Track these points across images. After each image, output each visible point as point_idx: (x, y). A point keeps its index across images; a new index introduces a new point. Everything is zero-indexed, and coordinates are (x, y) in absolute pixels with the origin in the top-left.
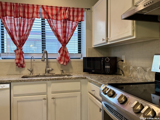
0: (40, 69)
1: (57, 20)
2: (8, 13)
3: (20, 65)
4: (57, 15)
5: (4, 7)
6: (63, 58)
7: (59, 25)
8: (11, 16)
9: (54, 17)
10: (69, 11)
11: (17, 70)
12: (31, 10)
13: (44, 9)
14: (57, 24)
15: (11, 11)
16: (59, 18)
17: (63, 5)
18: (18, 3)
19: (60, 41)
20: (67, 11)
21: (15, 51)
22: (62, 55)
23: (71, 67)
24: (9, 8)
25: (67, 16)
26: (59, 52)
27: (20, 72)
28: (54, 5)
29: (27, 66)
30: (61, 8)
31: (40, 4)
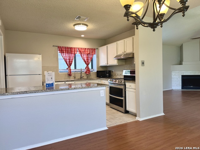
0: (78, 76)
1: (84, 54)
2: (64, 52)
3: (70, 75)
4: (84, 52)
5: (62, 49)
6: (88, 71)
7: (85, 56)
8: (65, 53)
9: (83, 53)
10: (89, 50)
11: (68, 77)
12: (73, 50)
13: (79, 49)
14: (84, 55)
15: (65, 51)
16: (85, 53)
17: (87, 47)
18: (68, 47)
19: (86, 63)
20: (88, 50)
21: (67, 69)
22: (87, 70)
23: (91, 76)
24: (64, 49)
25: (88, 52)
26: (86, 68)
27: (69, 78)
28: (83, 47)
29: (73, 75)
30: (86, 48)
31: (77, 47)
